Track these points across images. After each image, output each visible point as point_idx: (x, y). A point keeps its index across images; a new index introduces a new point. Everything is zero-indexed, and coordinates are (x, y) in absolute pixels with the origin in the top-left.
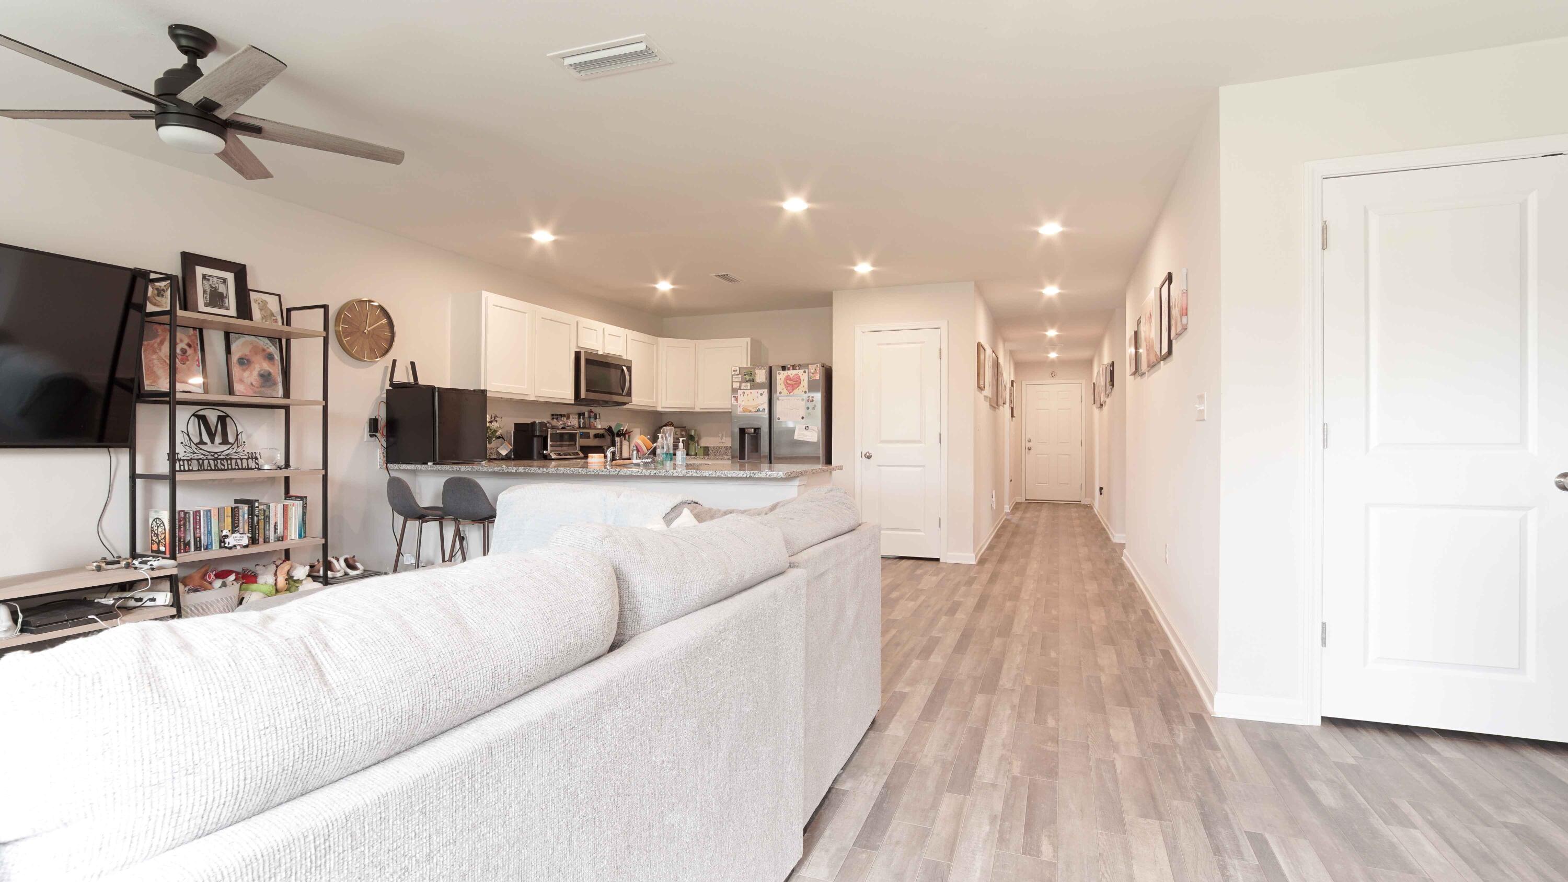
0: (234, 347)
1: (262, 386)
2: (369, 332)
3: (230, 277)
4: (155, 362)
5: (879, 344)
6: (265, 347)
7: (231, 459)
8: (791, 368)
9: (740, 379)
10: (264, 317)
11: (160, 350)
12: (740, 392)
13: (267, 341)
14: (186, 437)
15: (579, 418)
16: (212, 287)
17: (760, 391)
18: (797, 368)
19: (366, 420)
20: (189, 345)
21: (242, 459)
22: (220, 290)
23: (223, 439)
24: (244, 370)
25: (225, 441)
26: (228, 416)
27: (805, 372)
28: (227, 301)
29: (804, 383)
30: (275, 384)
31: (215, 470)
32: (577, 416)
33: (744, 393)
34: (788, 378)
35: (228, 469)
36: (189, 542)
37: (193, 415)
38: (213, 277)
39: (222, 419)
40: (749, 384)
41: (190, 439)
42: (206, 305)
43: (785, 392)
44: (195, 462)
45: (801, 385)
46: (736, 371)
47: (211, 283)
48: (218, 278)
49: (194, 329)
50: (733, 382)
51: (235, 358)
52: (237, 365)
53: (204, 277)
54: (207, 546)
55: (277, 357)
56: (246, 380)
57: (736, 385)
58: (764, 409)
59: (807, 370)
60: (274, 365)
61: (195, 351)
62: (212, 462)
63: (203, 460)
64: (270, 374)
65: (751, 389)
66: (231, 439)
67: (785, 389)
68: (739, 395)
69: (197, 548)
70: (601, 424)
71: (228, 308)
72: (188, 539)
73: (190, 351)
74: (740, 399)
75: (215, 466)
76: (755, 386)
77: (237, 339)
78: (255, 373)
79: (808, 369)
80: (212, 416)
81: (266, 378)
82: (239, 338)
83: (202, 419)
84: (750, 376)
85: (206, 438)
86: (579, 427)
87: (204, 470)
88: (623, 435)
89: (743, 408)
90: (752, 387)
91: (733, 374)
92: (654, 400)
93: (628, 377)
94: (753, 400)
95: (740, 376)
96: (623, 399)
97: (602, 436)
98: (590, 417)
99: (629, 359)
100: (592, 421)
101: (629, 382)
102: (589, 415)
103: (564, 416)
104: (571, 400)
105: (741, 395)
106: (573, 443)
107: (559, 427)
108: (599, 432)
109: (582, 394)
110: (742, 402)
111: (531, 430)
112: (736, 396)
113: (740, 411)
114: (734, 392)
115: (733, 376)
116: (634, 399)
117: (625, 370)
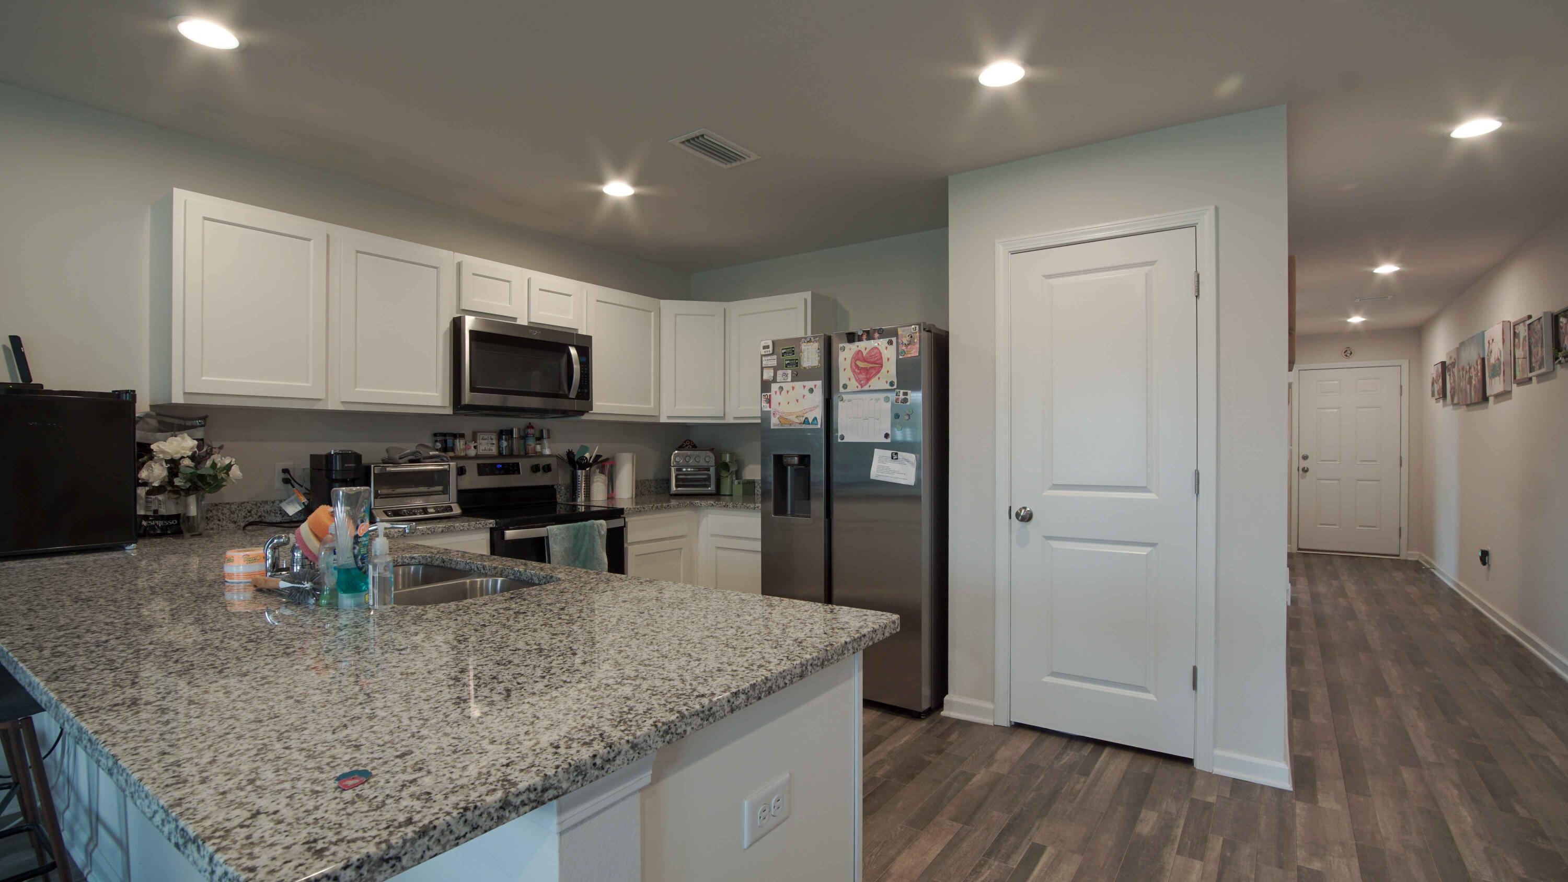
5: (1048, 277)
8: (865, 337)
9: (775, 363)
12: (775, 387)
15: (499, 439)
17: (810, 384)
18: (877, 335)
27: (890, 343)
29: (890, 369)
32: (494, 436)
33: (781, 388)
34: (858, 356)
40: (789, 372)
43: (853, 385)
45: (884, 370)
46: (767, 347)
50: (762, 368)
57: (769, 375)
58: (815, 419)
59: (894, 339)
65: (792, 381)
67: (853, 379)
68: (773, 393)
70: (549, 447)
74: (775, 398)
76: (800, 375)
79: (896, 335)
84: (791, 357)
86: (500, 454)
88: (590, 465)
89: (780, 418)
90: (796, 377)
91: (764, 353)
92: (652, 406)
93: (581, 363)
94: (797, 401)
95: (775, 357)
96: (577, 405)
97: (547, 468)
98: (524, 437)
99: (582, 332)
100: (531, 442)
101: (581, 374)
102: (522, 434)
103: (462, 436)
104: (444, 407)
105: (776, 393)
106: (440, 488)
107: (401, 461)
108: (542, 462)
109: (468, 397)
110: (779, 404)
111: (329, 470)
112: (768, 394)
113: (774, 422)
114: (766, 386)
115: (764, 358)
116: (597, 403)
117: (573, 351)
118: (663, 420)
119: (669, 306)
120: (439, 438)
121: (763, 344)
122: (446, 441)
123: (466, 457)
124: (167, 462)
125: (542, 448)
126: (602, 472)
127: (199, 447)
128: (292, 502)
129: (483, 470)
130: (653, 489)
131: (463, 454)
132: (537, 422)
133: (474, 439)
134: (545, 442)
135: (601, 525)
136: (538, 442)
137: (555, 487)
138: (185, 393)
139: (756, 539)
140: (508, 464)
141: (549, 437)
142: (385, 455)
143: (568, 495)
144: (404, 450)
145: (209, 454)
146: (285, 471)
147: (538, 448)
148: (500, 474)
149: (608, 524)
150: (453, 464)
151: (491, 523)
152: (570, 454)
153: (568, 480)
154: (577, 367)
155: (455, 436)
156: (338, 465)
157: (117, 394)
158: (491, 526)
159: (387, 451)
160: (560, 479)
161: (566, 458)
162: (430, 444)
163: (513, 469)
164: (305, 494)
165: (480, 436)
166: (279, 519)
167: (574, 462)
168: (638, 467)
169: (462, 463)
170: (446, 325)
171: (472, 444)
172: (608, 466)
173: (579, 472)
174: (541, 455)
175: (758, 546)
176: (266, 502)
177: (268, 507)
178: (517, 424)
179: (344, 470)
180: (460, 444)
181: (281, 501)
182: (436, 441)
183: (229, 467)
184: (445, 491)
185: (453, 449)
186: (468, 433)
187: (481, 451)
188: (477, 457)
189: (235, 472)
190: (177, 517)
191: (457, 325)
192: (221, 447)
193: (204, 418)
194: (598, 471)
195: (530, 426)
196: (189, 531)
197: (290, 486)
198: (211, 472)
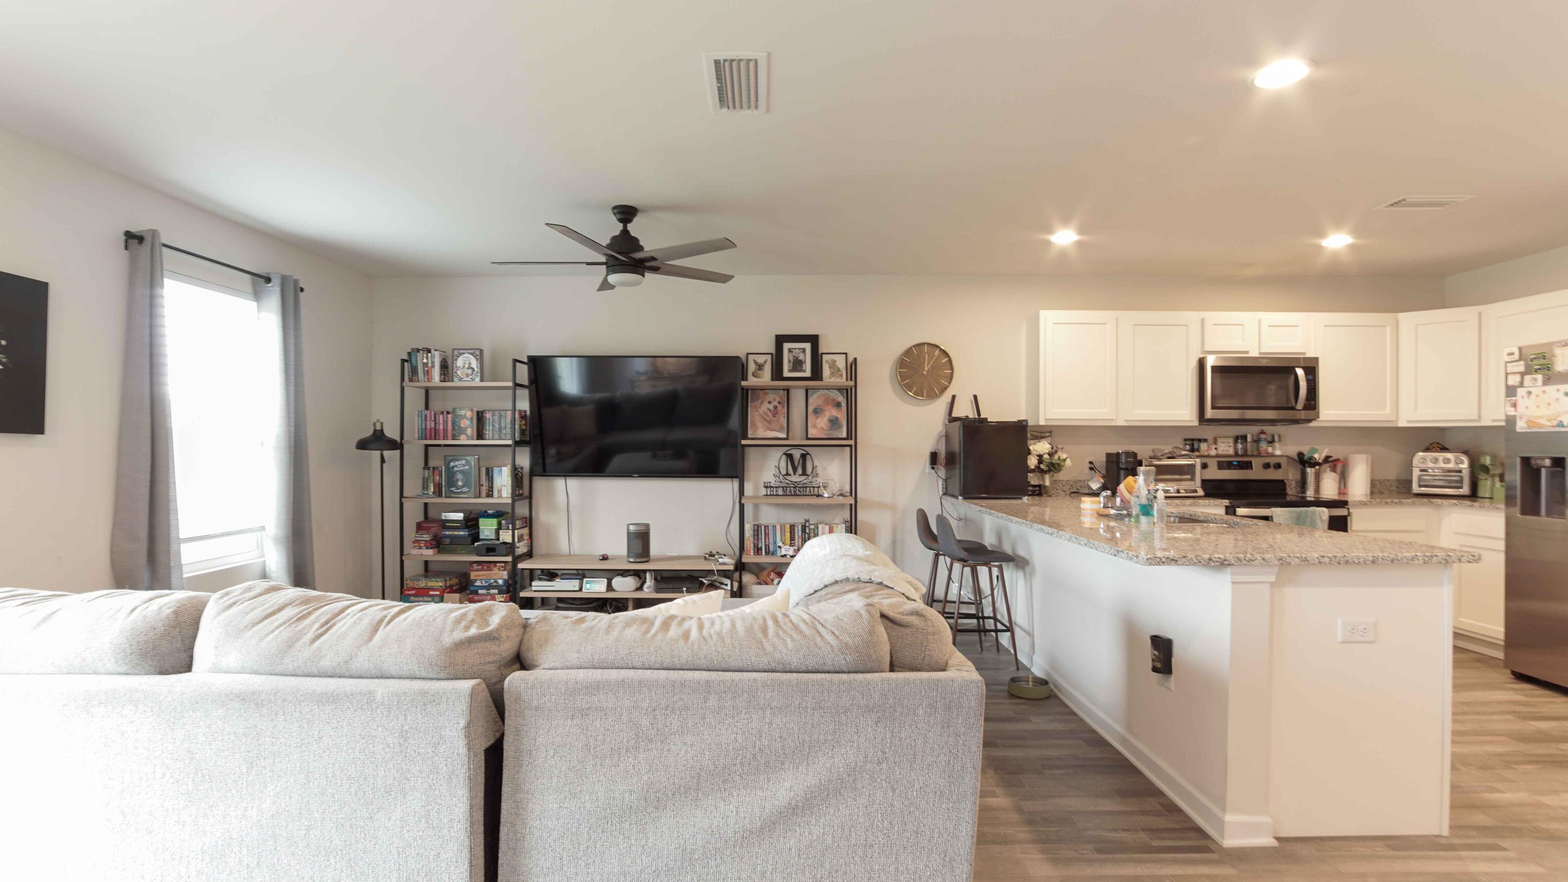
0: (811, 400)
1: (830, 430)
2: (928, 372)
3: (807, 346)
4: (757, 417)
6: (835, 397)
7: (806, 487)
9: (1522, 369)
10: (832, 374)
11: (760, 408)
12: (1521, 392)
13: (837, 392)
14: (778, 470)
15: (1236, 442)
16: (794, 357)
17: (1564, 388)
19: (928, 454)
20: (780, 403)
21: (814, 487)
22: (800, 358)
23: (803, 472)
24: (817, 418)
25: (804, 473)
26: (808, 454)
28: (804, 365)
30: (841, 427)
31: (794, 495)
32: (1231, 441)
33: (1529, 393)
35: (804, 495)
36: (761, 548)
37: (784, 454)
38: (795, 349)
39: (804, 457)
40: (1539, 376)
41: (780, 472)
42: (790, 371)
44: (781, 489)
46: (1512, 354)
47: (794, 354)
48: (799, 349)
49: (784, 390)
50: (1507, 374)
51: (810, 409)
52: (813, 415)
53: (790, 351)
54: (773, 552)
55: (844, 404)
56: (818, 425)
57: (1514, 380)
60: (841, 411)
61: (783, 407)
62: (792, 489)
63: (786, 487)
64: (837, 419)
65: (1544, 385)
66: (809, 470)
68: (1519, 398)
69: (767, 553)
70: (1280, 449)
71: (805, 371)
72: (760, 545)
73: (779, 407)
74: (1522, 402)
75: (795, 492)
76: (1552, 378)
77: (814, 393)
78: (826, 419)
80: (797, 454)
81: (834, 422)
82: (816, 392)
83: (790, 457)
84: (1542, 361)
85: (791, 471)
86: (1236, 454)
87: (787, 495)
88: (1319, 464)
89: (1528, 422)
90: (1547, 381)
91: (1508, 360)
92: (1388, 411)
93: (1308, 380)
94: (1549, 404)
95: (1522, 363)
96: (1303, 415)
97: (1278, 466)
98: (1257, 441)
99: (1308, 355)
100: (1263, 445)
101: (1308, 389)
102: (1255, 438)
103: (1206, 440)
104: (1192, 421)
105: (1523, 397)
106: (1189, 477)
107: (1161, 457)
108: (1272, 461)
109: (1209, 413)
110: (1527, 407)
111: (1118, 462)
112: (1513, 398)
113: (1521, 426)
114: (1511, 391)
115: (1508, 364)
116: (1326, 412)
117: (1300, 372)
118: (1402, 423)
119: (1407, 319)
120: (1188, 442)
121: (1507, 351)
122: (1193, 445)
123: (1209, 456)
124: (1038, 456)
125: (1274, 449)
126: (1334, 469)
127: (1052, 448)
128: (1095, 481)
129: (1221, 466)
130: (1394, 488)
131: (1206, 453)
132: (1269, 429)
133: (1215, 442)
134: (1277, 445)
135: (1322, 511)
136: (1270, 445)
137: (1286, 481)
138: (1046, 419)
139: (1501, 539)
140: (1242, 462)
141: (1280, 441)
142: (1152, 454)
143: (1299, 489)
144: (1164, 450)
145: (1056, 452)
146: (1091, 463)
147: (1270, 450)
148: (1236, 469)
149: (1329, 512)
150: (1198, 460)
151: (1226, 502)
152: (1300, 455)
153: (1299, 477)
154: (1303, 384)
155: (1200, 440)
156: (1123, 459)
157: (1019, 421)
158: (1226, 504)
159: (1153, 451)
160: (1290, 475)
161: (1296, 458)
162: (1181, 447)
163: (1247, 466)
164: (1102, 477)
165: (1219, 440)
166: (1087, 491)
167: (1304, 461)
168: (1373, 467)
169: (1205, 460)
170: (1194, 364)
171: (1213, 447)
172: (1339, 466)
173: (1309, 470)
174: (1273, 455)
175: (1501, 545)
176: (1080, 481)
177: (1081, 484)
178: (1250, 431)
179: (1127, 462)
180: (1203, 446)
181: (1088, 481)
182: (1186, 444)
183: (1065, 460)
184: (1193, 479)
185: (1198, 450)
186: (1210, 438)
187: (1220, 452)
188: (1217, 456)
189: (1068, 462)
190: (1039, 486)
191: (1201, 364)
192: (1062, 448)
193: (1051, 432)
194: (1328, 469)
195: (1263, 432)
196: (1045, 494)
197: (1093, 472)
198: (1058, 462)
